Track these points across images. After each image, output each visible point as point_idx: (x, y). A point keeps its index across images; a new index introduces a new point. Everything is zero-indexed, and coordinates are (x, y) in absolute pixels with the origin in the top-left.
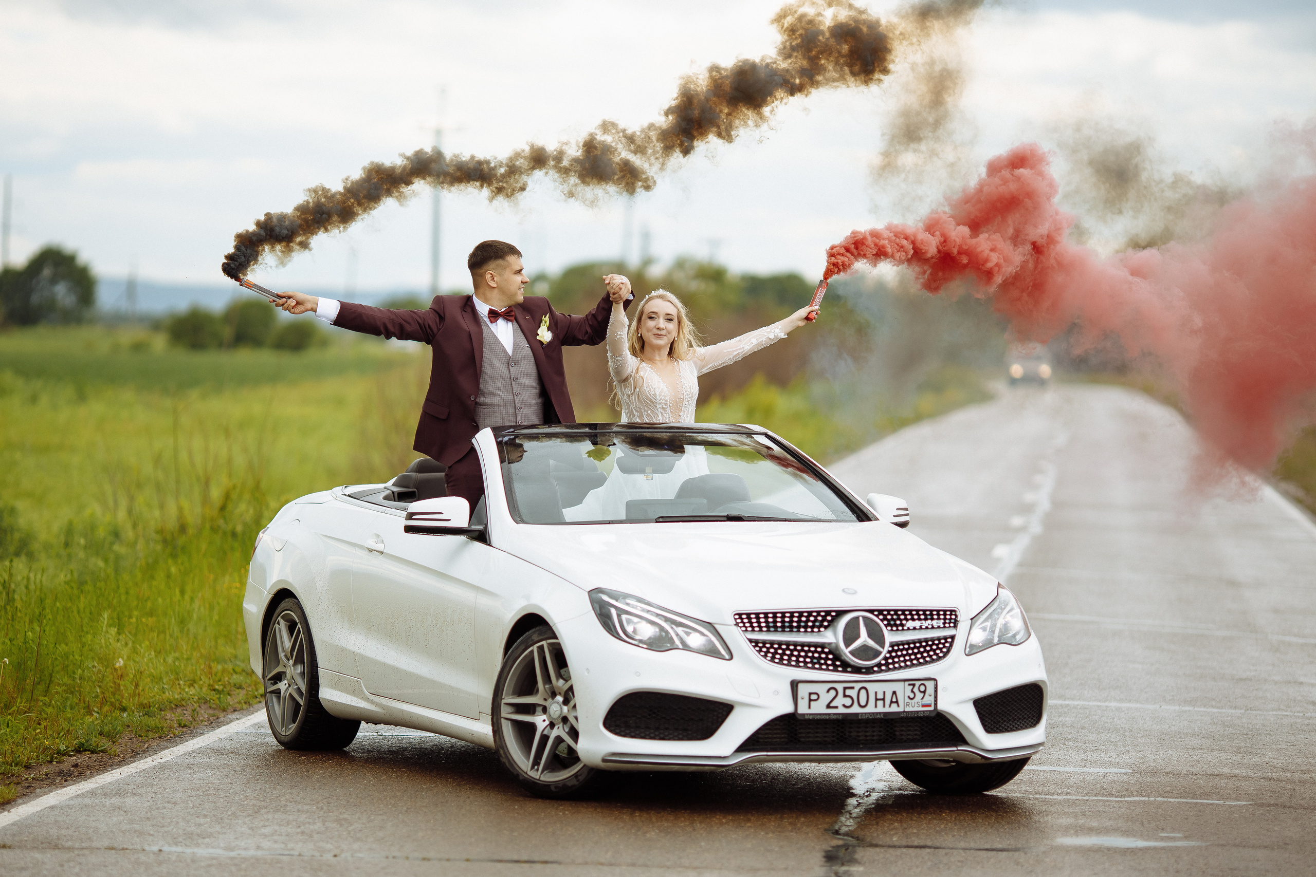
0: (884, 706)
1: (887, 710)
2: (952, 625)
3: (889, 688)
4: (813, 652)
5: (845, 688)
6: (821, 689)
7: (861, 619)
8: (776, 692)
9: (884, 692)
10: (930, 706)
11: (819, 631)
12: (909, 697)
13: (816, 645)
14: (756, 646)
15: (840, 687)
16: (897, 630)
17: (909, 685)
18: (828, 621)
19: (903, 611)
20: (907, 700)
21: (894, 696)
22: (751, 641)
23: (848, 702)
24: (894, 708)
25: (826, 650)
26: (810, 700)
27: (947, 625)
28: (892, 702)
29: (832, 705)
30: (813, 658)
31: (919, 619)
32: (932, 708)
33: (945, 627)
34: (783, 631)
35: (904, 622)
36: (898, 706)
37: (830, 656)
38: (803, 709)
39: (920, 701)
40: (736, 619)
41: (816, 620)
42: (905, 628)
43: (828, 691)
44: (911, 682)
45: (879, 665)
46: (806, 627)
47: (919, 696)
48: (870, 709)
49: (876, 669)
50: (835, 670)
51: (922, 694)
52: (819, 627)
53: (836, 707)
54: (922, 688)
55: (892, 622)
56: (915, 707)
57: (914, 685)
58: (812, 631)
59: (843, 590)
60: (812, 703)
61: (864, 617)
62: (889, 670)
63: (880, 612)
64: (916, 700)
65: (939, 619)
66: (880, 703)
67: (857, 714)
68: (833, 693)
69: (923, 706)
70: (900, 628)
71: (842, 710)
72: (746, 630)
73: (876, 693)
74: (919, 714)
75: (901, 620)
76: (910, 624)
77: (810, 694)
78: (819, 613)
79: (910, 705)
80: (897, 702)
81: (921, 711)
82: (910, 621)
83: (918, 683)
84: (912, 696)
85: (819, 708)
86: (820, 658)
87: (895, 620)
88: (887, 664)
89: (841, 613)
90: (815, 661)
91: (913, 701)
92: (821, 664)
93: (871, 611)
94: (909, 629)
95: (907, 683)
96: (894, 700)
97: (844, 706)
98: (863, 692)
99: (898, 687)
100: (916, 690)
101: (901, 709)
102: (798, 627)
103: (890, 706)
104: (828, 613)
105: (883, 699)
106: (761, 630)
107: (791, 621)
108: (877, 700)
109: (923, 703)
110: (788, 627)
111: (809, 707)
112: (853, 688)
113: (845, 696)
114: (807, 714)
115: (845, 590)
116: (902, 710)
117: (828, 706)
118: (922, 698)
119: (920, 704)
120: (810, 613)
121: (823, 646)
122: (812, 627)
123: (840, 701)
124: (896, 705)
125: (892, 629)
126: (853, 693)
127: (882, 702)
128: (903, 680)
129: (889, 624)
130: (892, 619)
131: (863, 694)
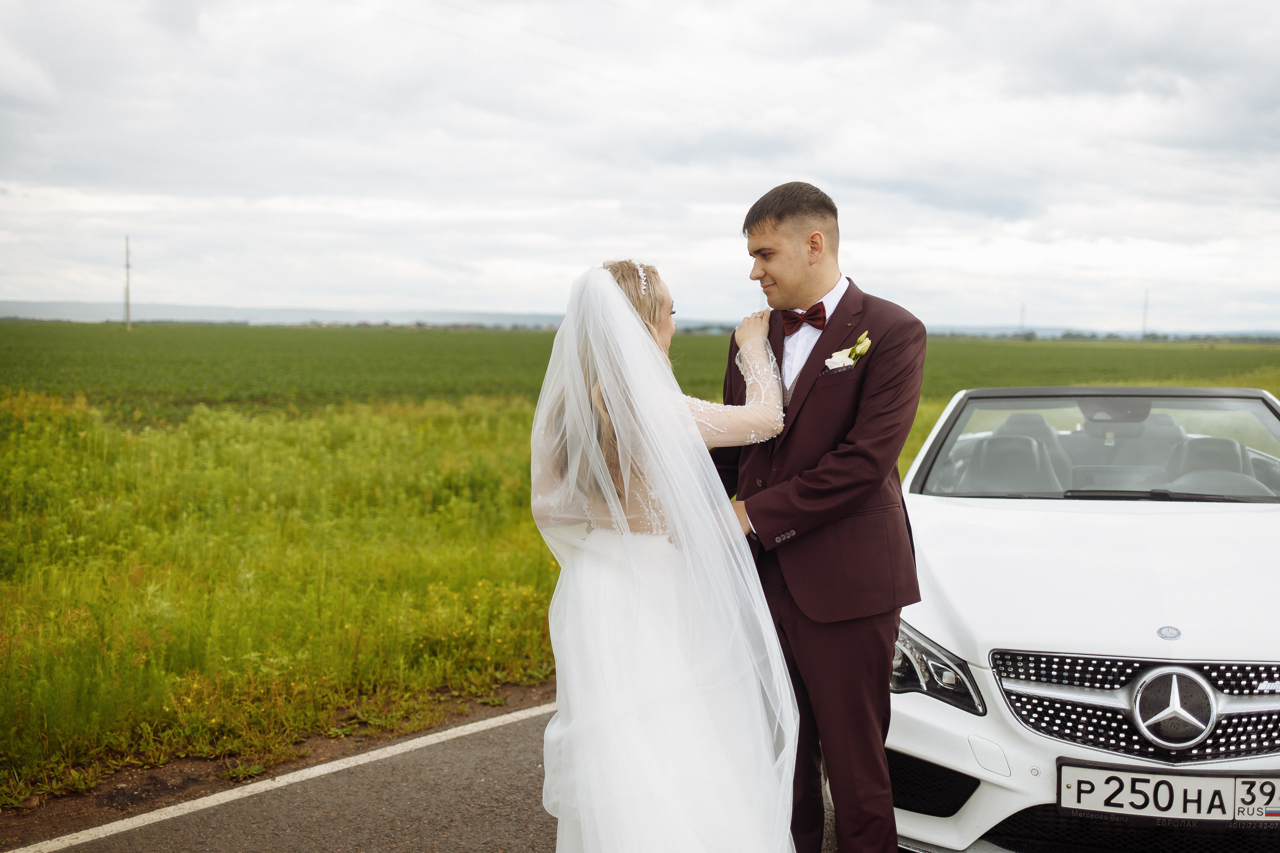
0: (1199, 811)
1: (1204, 816)
3: (1208, 786)
4: (1100, 718)
5: (1134, 781)
6: (1098, 777)
7: (1175, 677)
8: (1036, 772)
9: (1200, 792)
11: (1112, 688)
12: (1243, 800)
13: (1105, 710)
14: (1019, 699)
15: (1126, 778)
16: (1241, 693)
17: (1244, 783)
18: (1127, 675)
19: (1255, 668)
20: (1239, 804)
21: (1217, 797)
22: (1008, 693)
23: (1139, 800)
24: (1216, 815)
25: (1120, 717)
26: (1080, 792)
28: (1212, 806)
29: (1113, 801)
30: (1097, 726)
34: (1060, 683)
35: (1254, 683)
36: (1224, 812)
37: (1125, 727)
38: (1069, 801)
39: (1264, 807)
40: (994, 660)
41: (1109, 672)
42: (1255, 691)
43: (1108, 781)
44: (1249, 778)
45: (1202, 746)
46: (1093, 681)
47: (1261, 800)
48: (1176, 813)
49: (1195, 752)
50: (1128, 751)
51: (1267, 798)
52: (1112, 683)
53: (1121, 806)
54: (1268, 789)
55: (1233, 683)
56: (1255, 814)
57: (1253, 785)
58: (1102, 687)
59: (1160, 632)
60: (1083, 795)
61: (1181, 677)
62: (1216, 756)
63: (1215, 667)
64: (1255, 805)
66: (1192, 807)
67: (1151, 819)
68: (1115, 785)
69: (1268, 814)
70: (1246, 691)
71: (1128, 810)
72: (1008, 677)
73: (1185, 792)
74: (1261, 827)
75: (1249, 680)
76: (1265, 686)
77: (1080, 783)
78: (1114, 663)
79: (1245, 812)
80: (1221, 806)
81: (1263, 822)
82: (1266, 682)
83: (1259, 782)
84: (1248, 798)
85: (1093, 803)
86: (1108, 727)
87: (1238, 680)
88: (1216, 745)
89: (1147, 666)
90: (1101, 731)
91: (1251, 807)
92: (1109, 738)
93: (1197, 667)
94: (1261, 693)
95: (1239, 781)
96: (1217, 802)
97: (1132, 804)
98: (1163, 789)
99: (1225, 786)
100: (1256, 790)
101: (1228, 817)
102: (1082, 680)
103: (1209, 811)
104: (1128, 663)
105: (1198, 801)
106: (1028, 678)
107: (1072, 670)
108: (1186, 801)
109: (1269, 809)
110: (1067, 678)
111: (1079, 801)
112: (1147, 781)
113: (1134, 790)
114: (1075, 810)
115: (1164, 632)
116: (1231, 818)
117: (1108, 803)
118: (1268, 803)
119: (1264, 811)
120: (1101, 662)
121: (1115, 711)
122: (1103, 682)
123: (1127, 797)
124: (1220, 810)
125: (1231, 693)
126: (1149, 789)
127: (1196, 805)
128: (1235, 775)
129: (1227, 685)
130: (1234, 677)
131: (1163, 791)
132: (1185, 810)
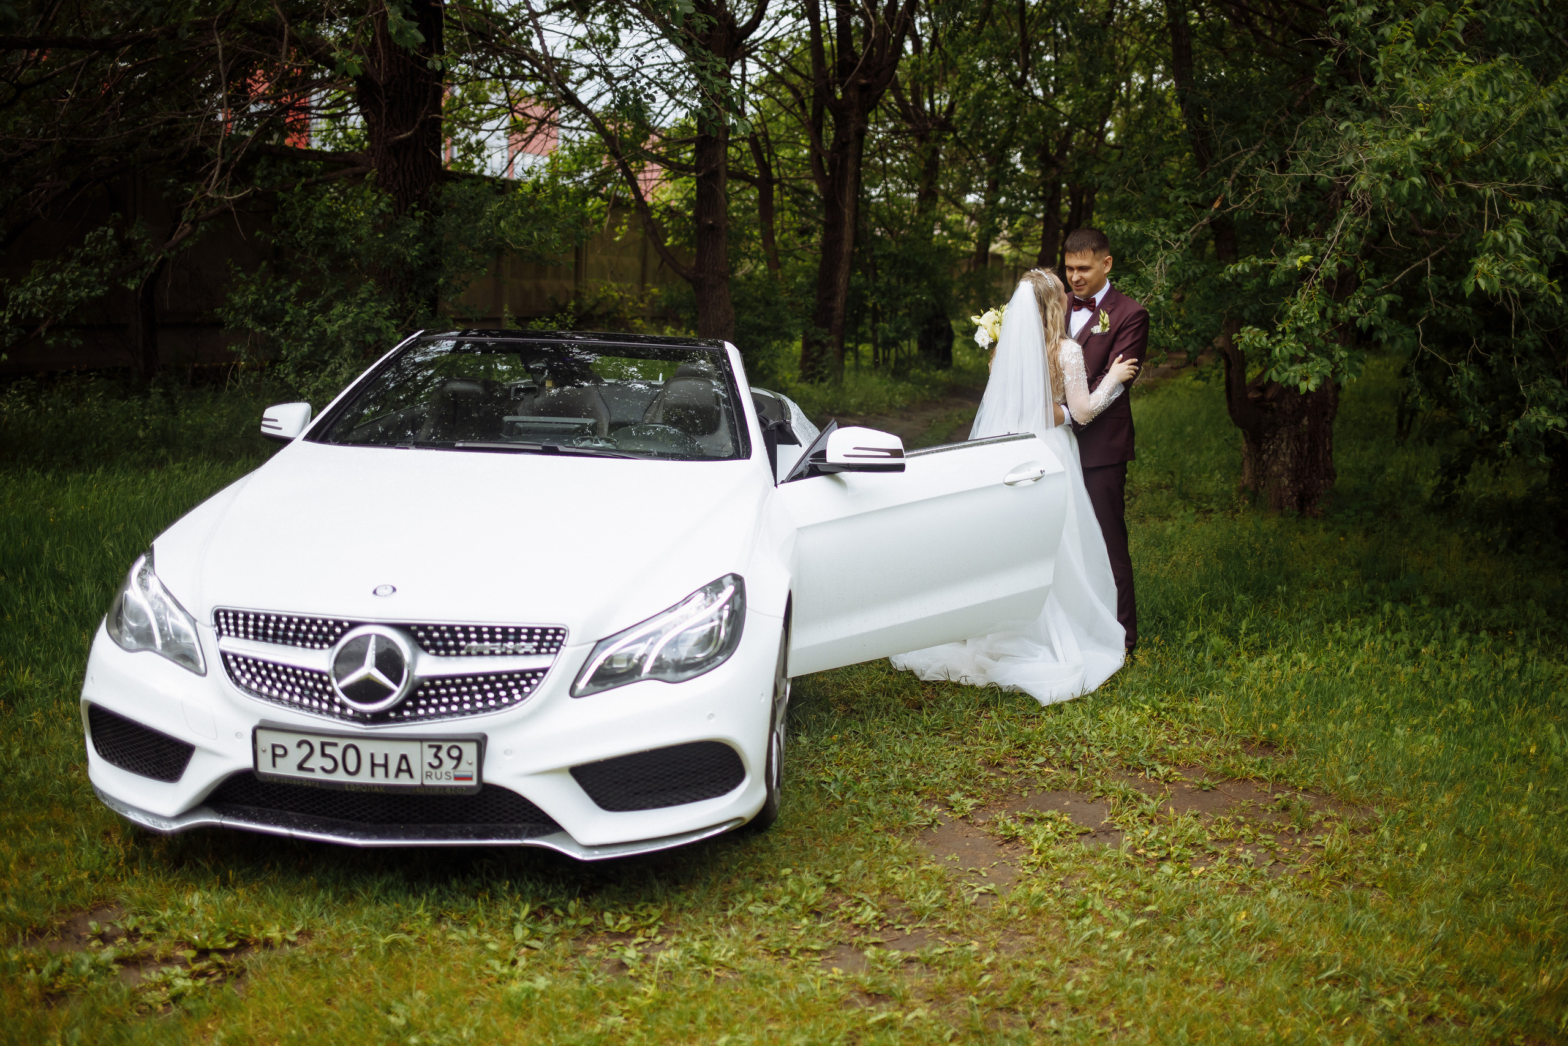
0: (387, 775)
1: (392, 781)
2: (553, 650)
3: (395, 751)
4: (307, 680)
5: (323, 745)
6: (289, 741)
7: (373, 640)
8: (240, 735)
9: (386, 756)
10: (470, 778)
11: (319, 648)
12: (431, 765)
13: (312, 671)
14: (234, 659)
15: (316, 742)
16: (447, 654)
17: (430, 747)
18: (335, 635)
19: (465, 629)
20: (427, 768)
21: (404, 762)
23: (329, 765)
24: (404, 780)
25: (325, 678)
26: (274, 755)
27: (543, 650)
28: (399, 770)
29: (306, 765)
30: (304, 687)
31: (492, 640)
32: (473, 783)
33: (538, 653)
34: (274, 642)
35: (462, 643)
36: (411, 776)
37: (329, 689)
38: (266, 767)
39: (452, 772)
40: (217, 617)
41: (320, 632)
42: (462, 653)
43: (299, 745)
44: (435, 742)
46: (304, 640)
47: (449, 764)
48: (364, 778)
49: (392, 715)
51: (455, 762)
52: (321, 643)
53: (312, 770)
54: (455, 753)
55: (440, 643)
56: (443, 779)
57: (439, 748)
58: (312, 647)
60: (278, 760)
61: (380, 638)
62: (412, 718)
63: (422, 627)
64: (444, 769)
65: (529, 640)
66: (379, 771)
67: (341, 784)
68: (306, 749)
69: (457, 778)
70: (453, 652)
71: (320, 775)
72: (227, 635)
73: (372, 755)
74: (448, 792)
75: (457, 640)
76: (474, 647)
77: (274, 747)
78: (325, 622)
79: (433, 777)
80: (409, 771)
81: (451, 787)
82: (475, 643)
83: (445, 746)
84: (436, 763)
85: (287, 768)
86: (314, 689)
87: (445, 640)
88: (415, 708)
89: (354, 625)
90: (307, 692)
91: (438, 771)
92: (313, 700)
93: (403, 628)
94: (469, 654)
95: (426, 745)
96: (404, 767)
97: (323, 769)
98: (351, 753)
99: (412, 750)
100: (443, 754)
101: (416, 782)
102: (295, 639)
103: (397, 776)
104: (338, 623)
105: (386, 766)
106: (246, 637)
108: (373, 765)
109: (458, 773)
110: (282, 637)
111: (274, 766)
112: (335, 745)
113: (324, 754)
114: (271, 775)
115: (380, 590)
116: (418, 783)
117: (301, 767)
118: (456, 767)
119: (451, 776)
120: (312, 621)
121: (320, 672)
122: (313, 642)
123: (316, 762)
124: (407, 775)
125: (437, 654)
126: (337, 753)
127: (382, 770)
128: (420, 739)
129: (434, 646)
130: (442, 638)
131: (351, 754)
132: (373, 774)
